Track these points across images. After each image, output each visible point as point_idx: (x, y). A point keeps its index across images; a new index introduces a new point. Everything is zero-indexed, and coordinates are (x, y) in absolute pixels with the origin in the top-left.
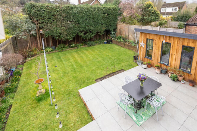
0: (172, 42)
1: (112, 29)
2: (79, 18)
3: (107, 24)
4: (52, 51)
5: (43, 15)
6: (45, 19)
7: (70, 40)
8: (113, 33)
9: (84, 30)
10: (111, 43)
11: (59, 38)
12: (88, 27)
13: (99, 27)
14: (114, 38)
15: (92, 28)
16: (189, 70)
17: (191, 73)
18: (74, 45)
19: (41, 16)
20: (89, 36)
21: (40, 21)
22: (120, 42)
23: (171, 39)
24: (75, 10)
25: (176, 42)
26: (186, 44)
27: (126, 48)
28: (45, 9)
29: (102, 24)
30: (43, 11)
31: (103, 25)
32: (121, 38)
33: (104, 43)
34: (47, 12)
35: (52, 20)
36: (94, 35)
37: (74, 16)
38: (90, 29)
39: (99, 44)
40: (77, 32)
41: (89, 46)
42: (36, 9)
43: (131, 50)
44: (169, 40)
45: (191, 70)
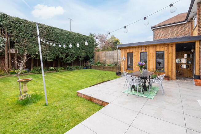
0: (148, 51)
1: (90, 56)
2: (61, 39)
3: (86, 50)
4: (25, 72)
5: (19, 28)
6: (21, 33)
7: (50, 60)
8: (92, 60)
9: (65, 52)
10: (91, 69)
11: (36, 57)
12: (69, 50)
13: (80, 52)
14: (93, 64)
15: (74, 51)
16: (163, 70)
17: (165, 71)
18: (53, 68)
19: (16, 28)
20: (70, 59)
21: (14, 35)
22: (99, 66)
23: (147, 49)
24: (57, 31)
25: (151, 50)
26: (158, 50)
27: (106, 70)
28: (22, 22)
29: (82, 49)
30: (19, 24)
31: (84, 50)
32: (99, 63)
33: (84, 68)
34: (25, 26)
35: (30, 36)
36: (75, 59)
37: (55, 36)
38: (71, 52)
39: (79, 69)
40: (58, 53)
41: (69, 70)
42: (10, 20)
43: (110, 71)
44: (146, 49)
45: (164, 69)
